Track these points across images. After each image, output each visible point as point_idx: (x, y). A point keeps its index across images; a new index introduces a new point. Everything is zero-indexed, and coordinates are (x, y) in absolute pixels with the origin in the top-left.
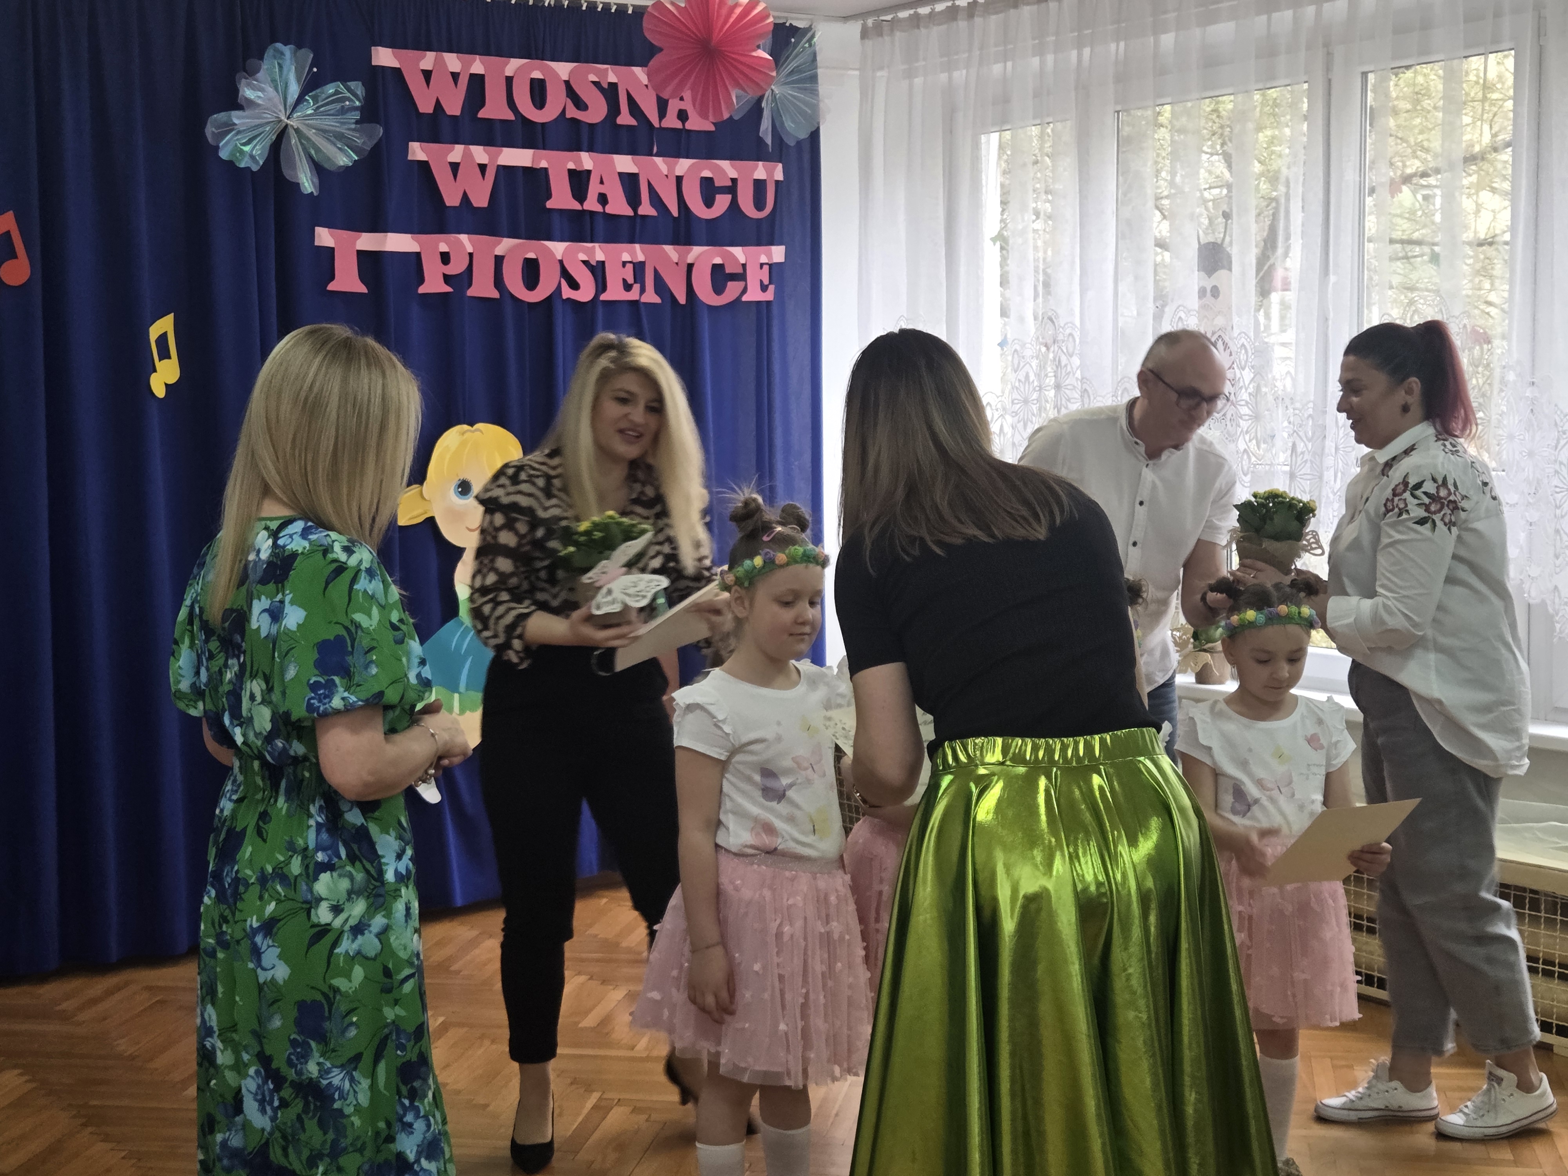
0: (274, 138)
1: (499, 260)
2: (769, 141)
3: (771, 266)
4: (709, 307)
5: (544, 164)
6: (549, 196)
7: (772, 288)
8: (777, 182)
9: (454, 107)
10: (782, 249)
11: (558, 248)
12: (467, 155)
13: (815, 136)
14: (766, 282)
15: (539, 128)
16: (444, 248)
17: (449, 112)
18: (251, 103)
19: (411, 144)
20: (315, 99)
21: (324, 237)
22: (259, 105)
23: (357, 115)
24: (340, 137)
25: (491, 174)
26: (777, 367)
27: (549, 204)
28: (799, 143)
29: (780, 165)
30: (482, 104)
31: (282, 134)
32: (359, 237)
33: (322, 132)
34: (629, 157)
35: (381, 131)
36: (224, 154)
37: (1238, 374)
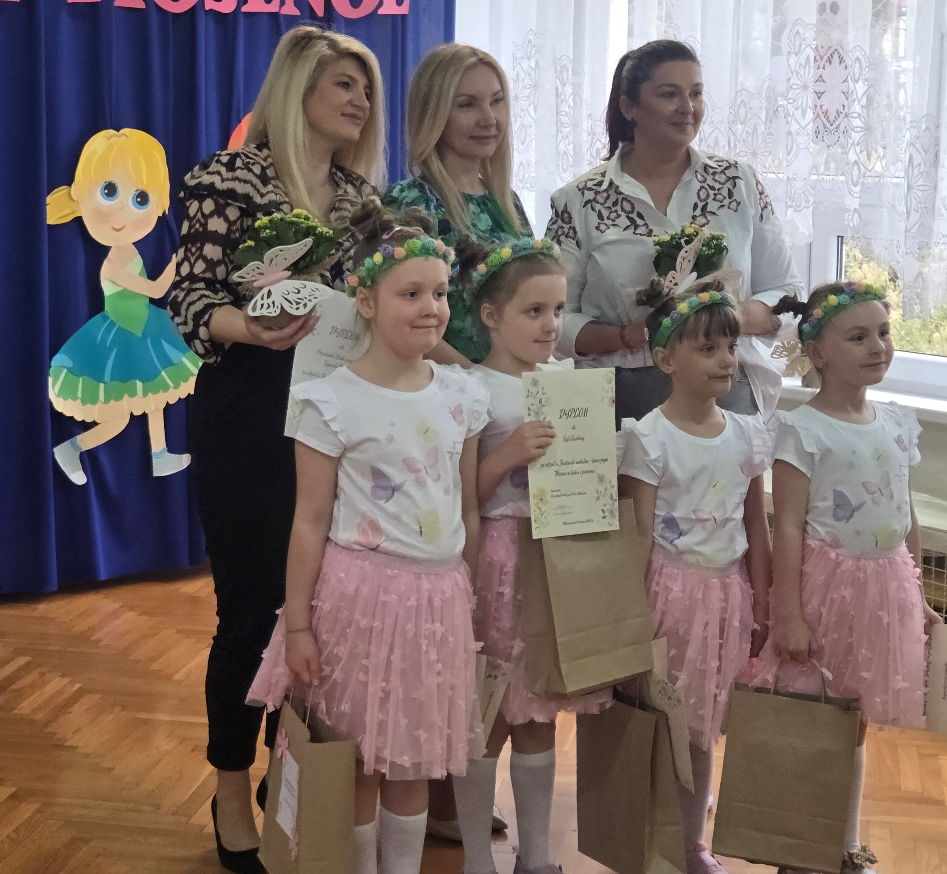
4: (346, 19)
7: (407, 2)
37: (852, 87)
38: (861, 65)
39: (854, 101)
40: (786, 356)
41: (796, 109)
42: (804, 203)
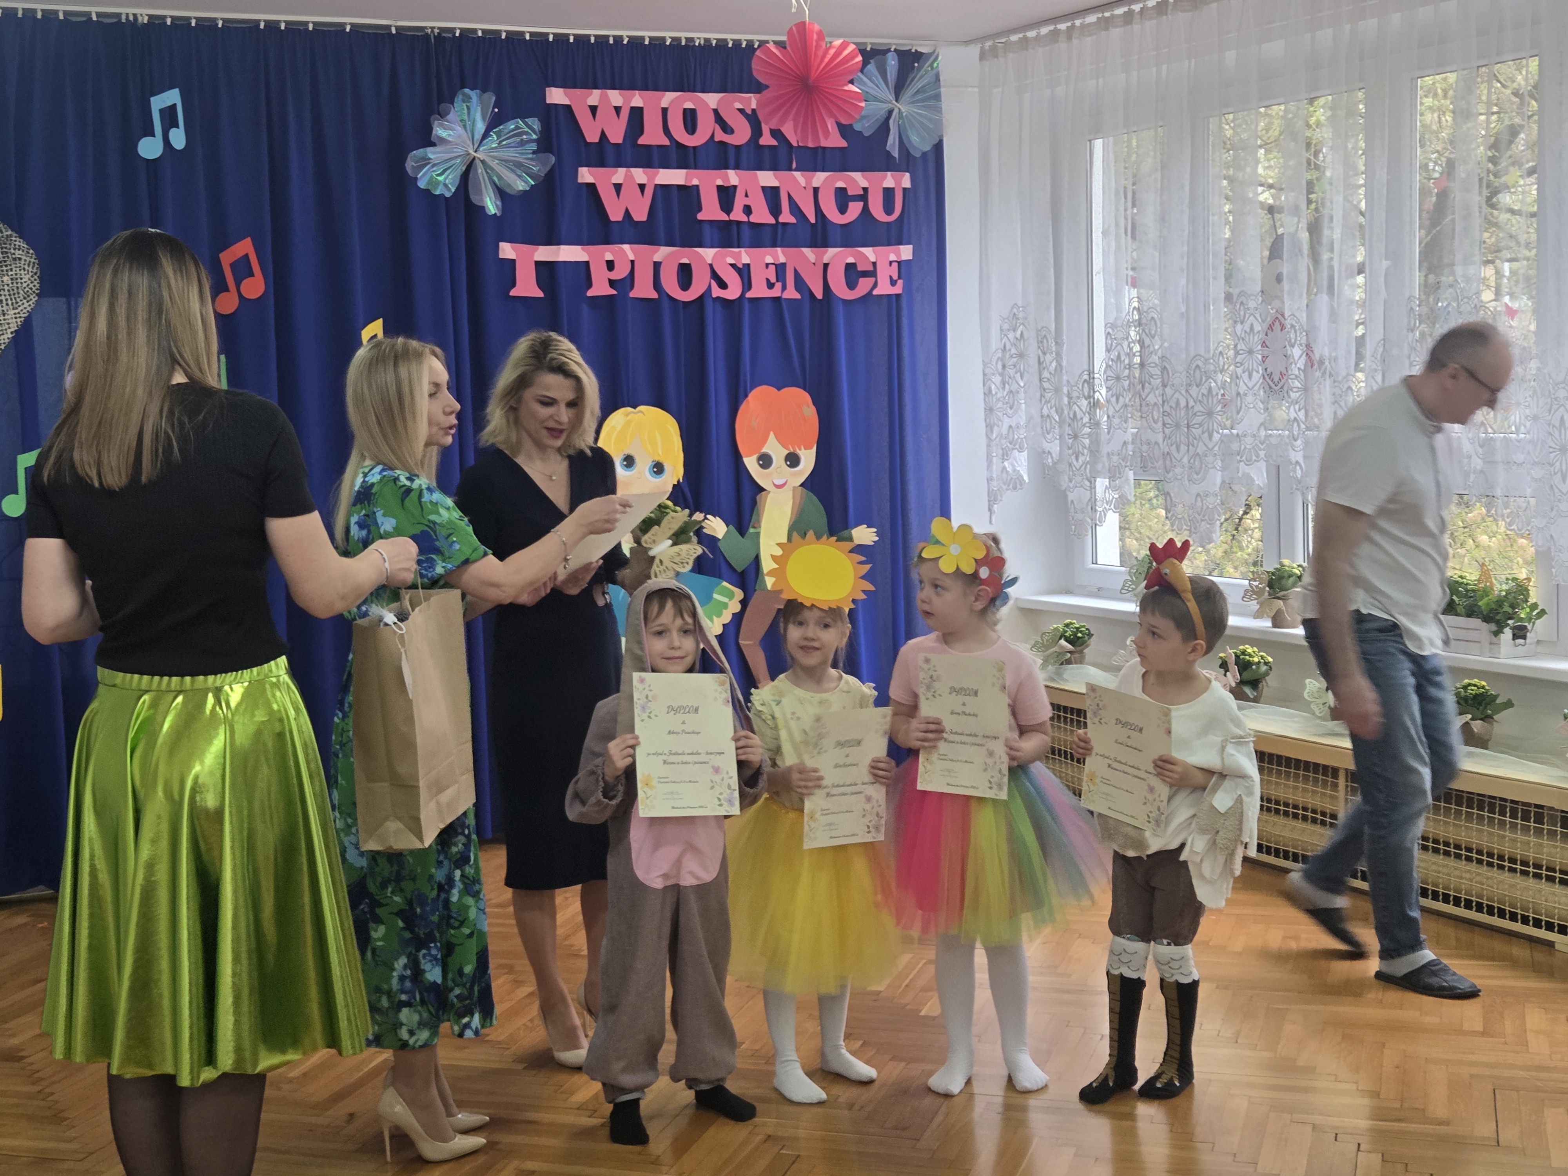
0: (464, 169)
1: (657, 265)
2: (896, 154)
3: (899, 263)
4: (844, 301)
5: (695, 182)
6: (700, 209)
7: (900, 283)
8: (905, 189)
9: (617, 136)
10: (910, 247)
11: (708, 254)
12: (630, 177)
13: (938, 148)
14: (895, 277)
15: (692, 151)
16: (609, 257)
17: (613, 140)
18: (443, 141)
19: (580, 169)
20: (499, 135)
21: (507, 250)
22: (450, 142)
23: (534, 146)
24: (519, 165)
25: (649, 192)
26: (906, 352)
27: (700, 216)
28: (924, 154)
29: (907, 175)
30: (641, 132)
31: (470, 166)
32: (537, 250)
33: (504, 161)
34: (771, 173)
35: (553, 159)
36: (422, 184)
37: (1289, 352)
38: (1295, 331)
39: (1291, 364)
40: (1256, 599)
41: (1244, 372)
42: (1254, 458)
